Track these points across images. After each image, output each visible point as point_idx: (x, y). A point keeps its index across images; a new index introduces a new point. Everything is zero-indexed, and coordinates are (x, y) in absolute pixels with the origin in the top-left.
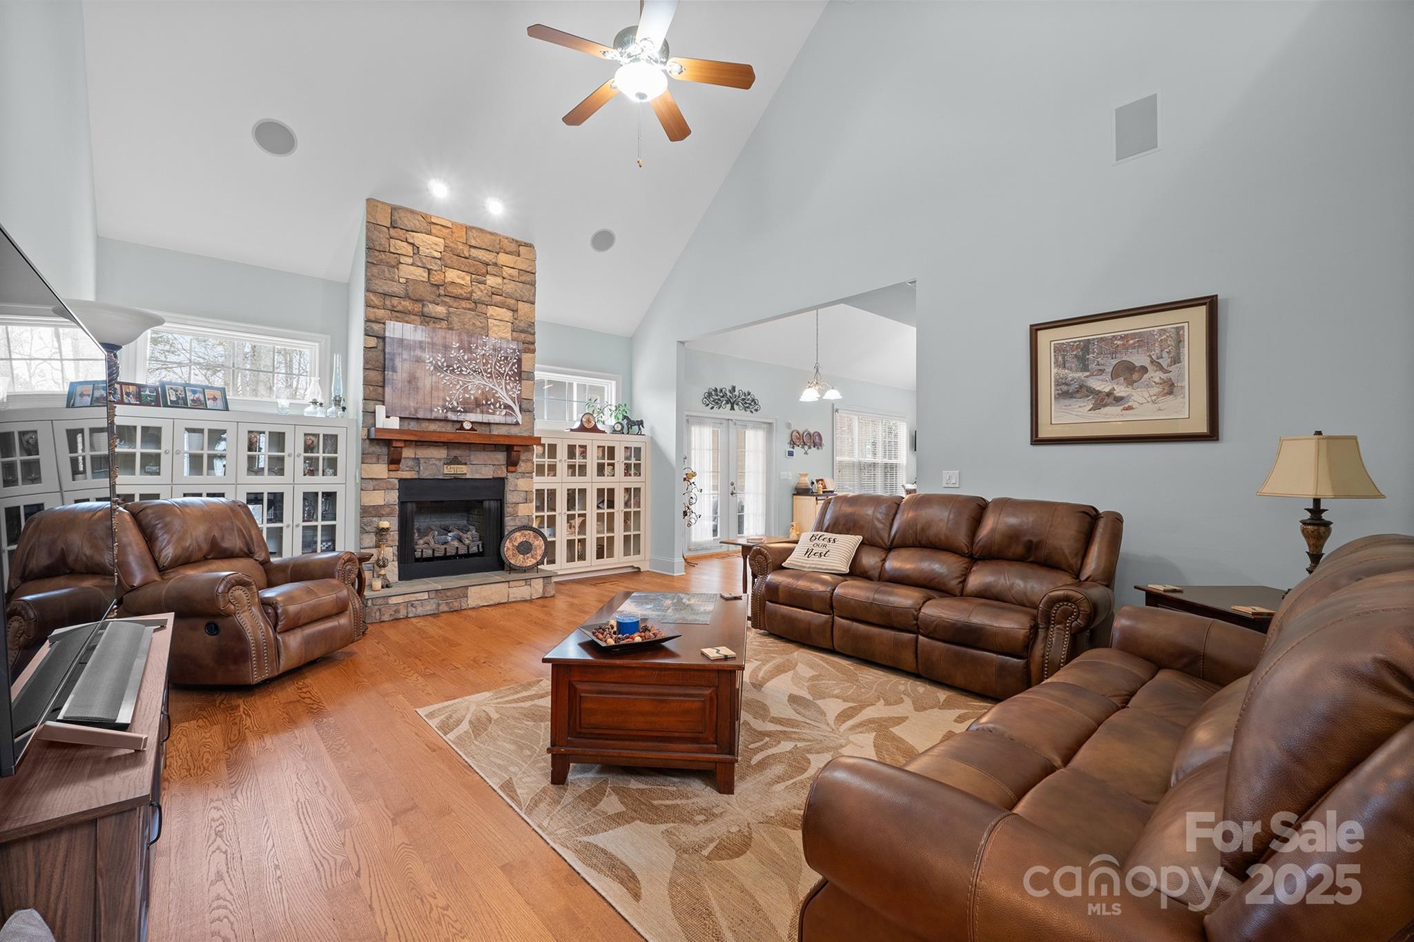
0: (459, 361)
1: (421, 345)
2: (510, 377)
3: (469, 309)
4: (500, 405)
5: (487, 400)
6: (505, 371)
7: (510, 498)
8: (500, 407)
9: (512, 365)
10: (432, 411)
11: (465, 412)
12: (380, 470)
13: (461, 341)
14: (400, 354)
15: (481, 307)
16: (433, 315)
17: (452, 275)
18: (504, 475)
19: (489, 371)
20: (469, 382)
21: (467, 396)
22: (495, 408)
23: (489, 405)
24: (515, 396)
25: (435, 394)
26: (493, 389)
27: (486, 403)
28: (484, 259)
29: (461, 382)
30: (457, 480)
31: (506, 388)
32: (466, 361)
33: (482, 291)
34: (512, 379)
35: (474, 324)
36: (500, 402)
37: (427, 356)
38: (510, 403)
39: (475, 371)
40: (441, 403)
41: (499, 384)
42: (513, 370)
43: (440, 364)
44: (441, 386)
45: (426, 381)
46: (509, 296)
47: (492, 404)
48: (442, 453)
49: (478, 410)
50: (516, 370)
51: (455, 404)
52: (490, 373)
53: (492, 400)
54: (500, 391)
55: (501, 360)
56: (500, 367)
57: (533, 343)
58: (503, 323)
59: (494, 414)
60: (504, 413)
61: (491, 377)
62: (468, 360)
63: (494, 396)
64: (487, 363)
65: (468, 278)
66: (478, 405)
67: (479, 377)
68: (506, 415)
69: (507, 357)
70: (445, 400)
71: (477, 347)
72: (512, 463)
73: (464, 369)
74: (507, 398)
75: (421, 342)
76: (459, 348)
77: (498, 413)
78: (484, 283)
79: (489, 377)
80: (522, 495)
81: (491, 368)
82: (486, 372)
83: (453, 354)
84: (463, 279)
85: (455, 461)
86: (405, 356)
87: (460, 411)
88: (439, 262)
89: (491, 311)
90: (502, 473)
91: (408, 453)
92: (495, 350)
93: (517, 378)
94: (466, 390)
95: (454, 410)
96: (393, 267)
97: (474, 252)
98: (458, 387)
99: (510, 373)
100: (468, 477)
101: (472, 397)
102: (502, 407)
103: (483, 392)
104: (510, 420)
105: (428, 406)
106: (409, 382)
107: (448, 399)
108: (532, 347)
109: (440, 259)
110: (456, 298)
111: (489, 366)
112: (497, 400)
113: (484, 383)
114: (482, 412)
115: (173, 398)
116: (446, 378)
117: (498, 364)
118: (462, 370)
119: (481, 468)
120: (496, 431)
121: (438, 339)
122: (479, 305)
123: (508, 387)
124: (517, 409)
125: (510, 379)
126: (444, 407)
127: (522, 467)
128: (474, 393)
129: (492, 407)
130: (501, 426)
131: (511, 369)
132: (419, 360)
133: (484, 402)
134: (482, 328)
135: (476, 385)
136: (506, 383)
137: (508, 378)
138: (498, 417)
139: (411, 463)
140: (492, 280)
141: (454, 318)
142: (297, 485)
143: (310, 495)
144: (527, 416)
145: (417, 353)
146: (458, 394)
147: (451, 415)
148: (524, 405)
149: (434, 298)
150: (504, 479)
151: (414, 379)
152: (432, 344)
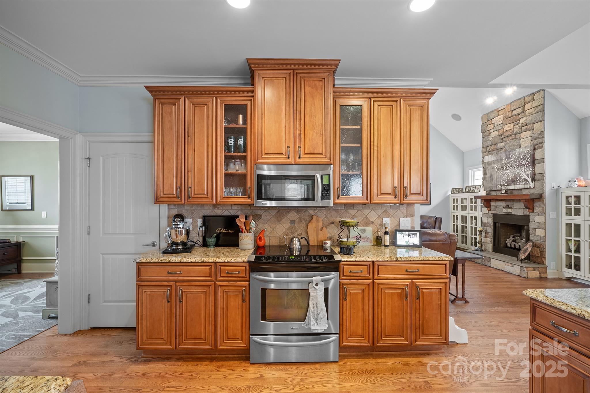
0: (506, 164)
1: (493, 162)
2: (526, 165)
3: (513, 139)
4: (522, 180)
5: (516, 178)
6: (524, 163)
7: (532, 225)
8: (522, 181)
9: (528, 158)
10: (497, 187)
11: (508, 185)
12: (485, 210)
13: (506, 155)
14: (488, 168)
15: (517, 136)
16: (499, 148)
17: (507, 128)
18: (528, 214)
19: (517, 165)
20: (509, 172)
21: (509, 178)
22: (520, 181)
23: (517, 181)
24: (529, 174)
25: (498, 179)
26: (519, 173)
27: (516, 180)
28: (517, 113)
29: (506, 173)
30: (509, 215)
31: (525, 171)
32: (508, 163)
33: (517, 129)
34: (528, 166)
35: (514, 145)
36: (522, 178)
37: (495, 166)
38: (527, 178)
39: (511, 167)
40: (499, 183)
41: (521, 170)
42: (528, 161)
43: (499, 167)
44: (500, 176)
45: (495, 176)
46: (530, 124)
47: (518, 180)
48: (503, 204)
49: (513, 184)
50: (529, 161)
51: (504, 183)
52: (518, 166)
53: (519, 178)
54: (521, 172)
55: (522, 158)
56: (522, 162)
57: (542, 143)
58: (527, 139)
59: (519, 184)
60: (524, 183)
61: (518, 167)
62: (510, 162)
63: (519, 176)
64: (517, 161)
65: (512, 125)
66: (513, 181)
67: (513, 169)
68: (525, 184)
69: (525, 156)
70: (501, 182)
71: (512, 156)
72: (530, 207)
73: (507, 167)
74: (525, 176)
75: (493, 161)
76: (506, 159)
77: (521, 184)
78: (519, 124)
79: (517, 168)
80: (537, 225)
81: (518, 163)
82: (516, 165)
83: (504, 161)
84: (510, 127)
85: (508, 207)
86: (489, 168)
87: (506, 185)
88: (502, 125)
89: (522, 135)
90: (527, 212)
91: (492, 204)
92: (519, 154)
93: (530, 165)
94: (508, 176)
95: (504, 185)
96: (488, 136)
97: (515, 112)
98: (505, 175)
99: (526, 163)
100: (513, 214)
101: (511, 179)
102: (523, 180)
103: (515, 175)
104: (527, 186)
105: (495, 185)
106: (490, 177)
107: (502, 181)
108: (541, 145)
109: (502, 124)
110: (508, 136)
111: (517, 162)
113: (515, 171)
114: (514, 185)
115: (468, 190)
116: (501, 173)
117: (521, 160)
118: (507, 168)
119: (518, 210)
120: (525, 192)
121: (499, 158)
122: (516, 135)
123: (526, 170)
124: (530, 180)
125: (526, 166)
126: (501, 185)
127: (538, 210)
128: (511, 176)
129: (518, 181)
130: (526, 190)
131: (527, 161)
132: (493, 168)
133: (515, 180)
134: (517, 145)
135: (512, 172)
136: (525, 169)
137: (525, 165)
138: (521, 186)
139: (493, 208)
140: (522, 121)
141: (507, 146)
142: (469, 213)
143: (472, 217)
144: (538, 184)
145: (493, 165)
146: (505, 178)
147: (503, 188)
148: (537, 177)
149: (501, 141)
150: (529, 216)
151: (491, 176)
152: (497, 160)
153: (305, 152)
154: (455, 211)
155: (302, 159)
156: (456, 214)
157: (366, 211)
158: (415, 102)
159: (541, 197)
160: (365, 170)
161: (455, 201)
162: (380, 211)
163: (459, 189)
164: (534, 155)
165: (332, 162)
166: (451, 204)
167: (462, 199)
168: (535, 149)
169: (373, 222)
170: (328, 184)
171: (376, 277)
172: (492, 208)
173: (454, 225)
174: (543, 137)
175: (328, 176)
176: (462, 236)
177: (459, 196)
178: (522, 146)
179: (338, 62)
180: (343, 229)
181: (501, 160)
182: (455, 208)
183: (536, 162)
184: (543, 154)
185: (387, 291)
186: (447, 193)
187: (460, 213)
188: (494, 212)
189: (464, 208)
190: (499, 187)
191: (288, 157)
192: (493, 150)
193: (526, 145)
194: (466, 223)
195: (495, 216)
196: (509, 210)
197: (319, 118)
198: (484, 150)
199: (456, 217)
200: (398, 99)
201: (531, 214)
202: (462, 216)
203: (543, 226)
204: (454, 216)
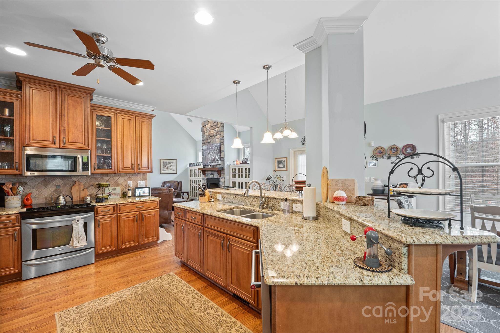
1: (206, 149)
7: (220, 182)
9: (219, 149)
12: (204, 176)
13: (211, 147)
14: (204, 152)
15: (215, 137)
16: (209, 142)
17: (211, 132)
23: (215, 160)
24: (219, 157)
25: (208, 159)
29: (211, 156)
30: (213, 178)
31: (218, 155)
33: (215, 133)
35: (214, 141)
37: (207, 151)
38: (218, 159)
40: (208, 161)
41: (216, 155)
44: (209, 157)
46: (219, 132)
48: (210, 173)
49: (213, 162)
51: (210, 161)
58: (218, 139)
59: (215, 162)
60: (217, 162)
61: (215, 153)
62: (212, 150)
67: (213, 154)
71: (213, 147)
72: (219, 174)
73: (211, 153)
80: (222, 182)
83: (210, 150)
84: (213, 131)
85: (212, 174)
88: (210, 129)
89: (217, 137)
91: (206, 173)
92: (216, 146)
95: (210, 163)
96: (204, 134)
97: (214, 124)
99: (218, 151)
104: (218, 164)
108: (223, 143)
110: (212, 136)
112: (216, 158)
115: (197, 165)
116: (209, 155)
117: (216, 150)
119: (216, 176)
120: (218, 166)
124: (219, 160)
125: (218, 153)
127: (222, 175)
128: (213, 158)
132: (206, 153)
135: (213, 156)
138: (216, 164)
140: (217, 129)
141: (211, 141)
142: (197, 178)
143: (199, 180)
144: (222, 162)
145: (206, 151)
146: (211, 159)
147: (210, 164)
148: (222, 159)
149: (209, 138)
150: (219, 178)
151: (206, 157)
152: (208, 149)
153: (68, 140)
154: (191, 177)
155: (66, 145)
156: (191, 179)
157: (116, 178)
158: (144, 119)
159: (223, 169)
160: (114, 154)
161: (191, 171)
162: (126, 178)
163: (193, 163)
164: (221, 147)
165: (90, 148)
166: (189, 173)
167: (194, 170)
168: (221, 145)
169: (121, 184)
170: (87, 161)
171: (119, 212)
172: (206, 175)
173: (191, 186)
174: (223, 140)
175: (87, 157)
176: (195, 192)
177: (193, 168)
178: (217, 143)
179: (94, 90)
180: (99, 189)
181: (209, 148)
182: (191, 175)
183: (222, 151)
184: (224, 148)
185: (125, 219)
186: (187, 166)
187: (193, 178)
188: (207, 177)
189: (195, 175)
190: (208, 164)
191: (55, 143)
192: (206, 143)
193: (218, 142)
194: (196, 184)
195: (208, 179)
196: (212, 176)
197: (80, 121)
198: (203, 142)
199: (191, 181)
200: (134, 117)
201: (220, 178)
202: (195, 180)
203: (224, 183)
204: (191, 180)
